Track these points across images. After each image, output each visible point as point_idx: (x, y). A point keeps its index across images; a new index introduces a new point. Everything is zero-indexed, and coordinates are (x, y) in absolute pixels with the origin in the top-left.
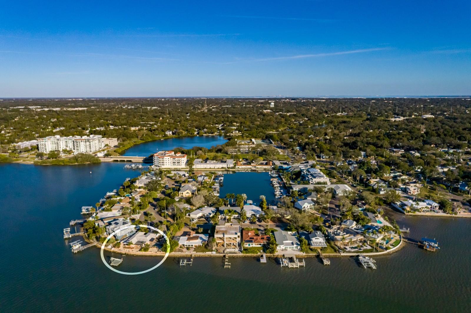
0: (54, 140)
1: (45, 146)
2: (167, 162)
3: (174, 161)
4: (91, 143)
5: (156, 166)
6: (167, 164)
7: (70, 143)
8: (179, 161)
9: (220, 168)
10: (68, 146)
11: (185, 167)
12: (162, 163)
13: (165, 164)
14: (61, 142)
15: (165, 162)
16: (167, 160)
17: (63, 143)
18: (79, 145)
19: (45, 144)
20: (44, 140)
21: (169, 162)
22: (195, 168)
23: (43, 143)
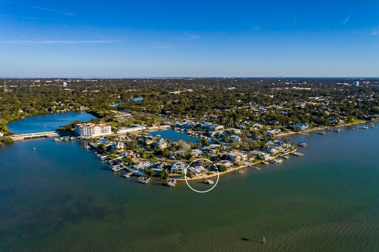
2: (97, 131)
3: (102, 130)
5: (85, 136)
6: (97, 133)
8: (106, 129)
9: (137, 131)
11: (112, 134)
12: (92, 132)
13: (95, 133)
15: (95, 131)
16: (97, 129)
21: (98, 131)
22: (120, 133)
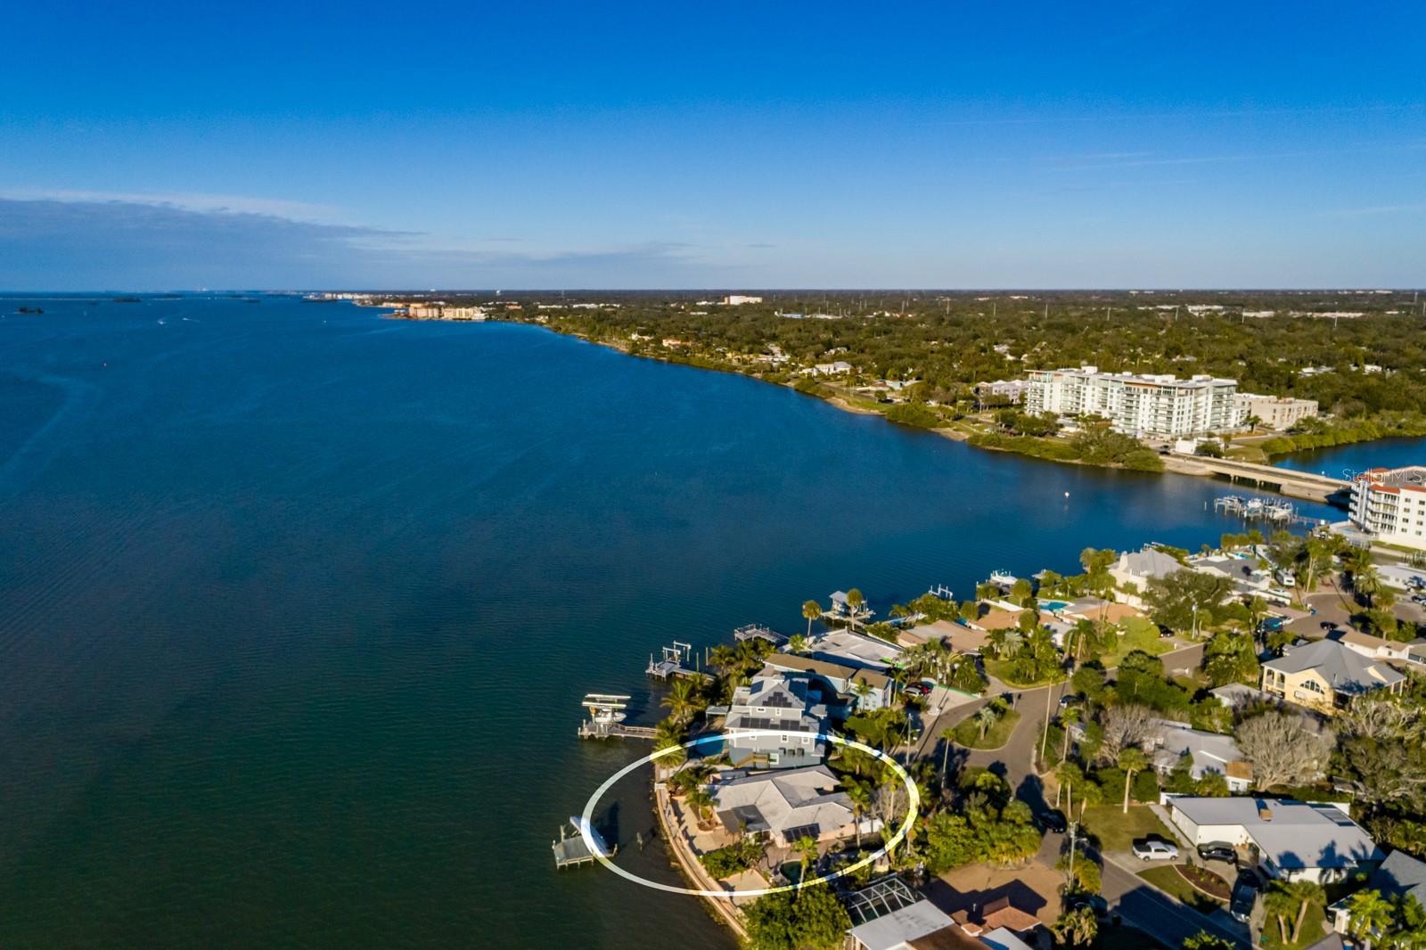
0: (1070, 380)
1: (1041, 396)
2: (1414, 517)
4: (1176, 400)
5: (1359, 526)
6: (1412, 527)
7: (1115, 394)
10: (1108, 405)
13: (1399, 524)
14: (1089, 388)
15: (1400, 515)
17: (1096, 392)
18: (1135, 403)
19: (1042, 391)
20: (1042, 377)
23: (1038, 384)
